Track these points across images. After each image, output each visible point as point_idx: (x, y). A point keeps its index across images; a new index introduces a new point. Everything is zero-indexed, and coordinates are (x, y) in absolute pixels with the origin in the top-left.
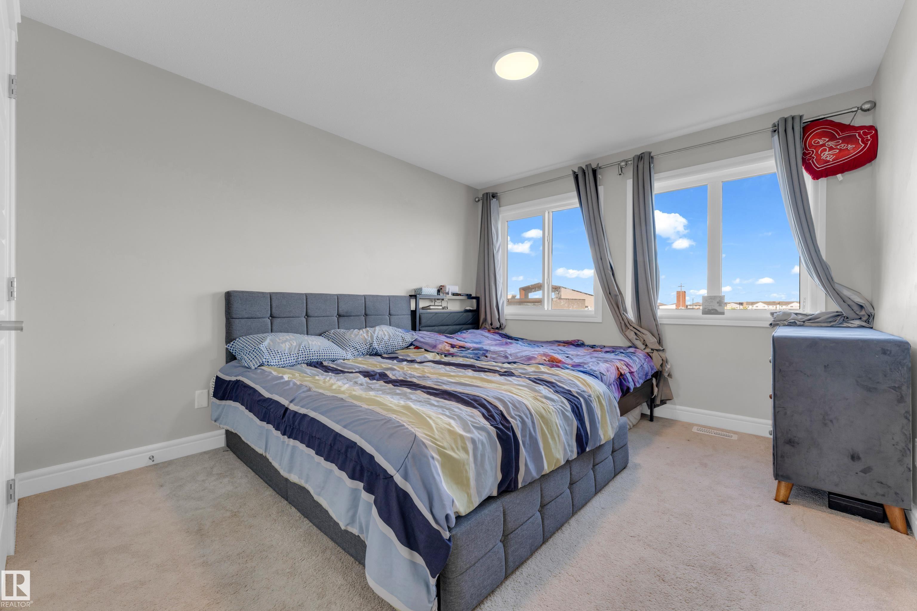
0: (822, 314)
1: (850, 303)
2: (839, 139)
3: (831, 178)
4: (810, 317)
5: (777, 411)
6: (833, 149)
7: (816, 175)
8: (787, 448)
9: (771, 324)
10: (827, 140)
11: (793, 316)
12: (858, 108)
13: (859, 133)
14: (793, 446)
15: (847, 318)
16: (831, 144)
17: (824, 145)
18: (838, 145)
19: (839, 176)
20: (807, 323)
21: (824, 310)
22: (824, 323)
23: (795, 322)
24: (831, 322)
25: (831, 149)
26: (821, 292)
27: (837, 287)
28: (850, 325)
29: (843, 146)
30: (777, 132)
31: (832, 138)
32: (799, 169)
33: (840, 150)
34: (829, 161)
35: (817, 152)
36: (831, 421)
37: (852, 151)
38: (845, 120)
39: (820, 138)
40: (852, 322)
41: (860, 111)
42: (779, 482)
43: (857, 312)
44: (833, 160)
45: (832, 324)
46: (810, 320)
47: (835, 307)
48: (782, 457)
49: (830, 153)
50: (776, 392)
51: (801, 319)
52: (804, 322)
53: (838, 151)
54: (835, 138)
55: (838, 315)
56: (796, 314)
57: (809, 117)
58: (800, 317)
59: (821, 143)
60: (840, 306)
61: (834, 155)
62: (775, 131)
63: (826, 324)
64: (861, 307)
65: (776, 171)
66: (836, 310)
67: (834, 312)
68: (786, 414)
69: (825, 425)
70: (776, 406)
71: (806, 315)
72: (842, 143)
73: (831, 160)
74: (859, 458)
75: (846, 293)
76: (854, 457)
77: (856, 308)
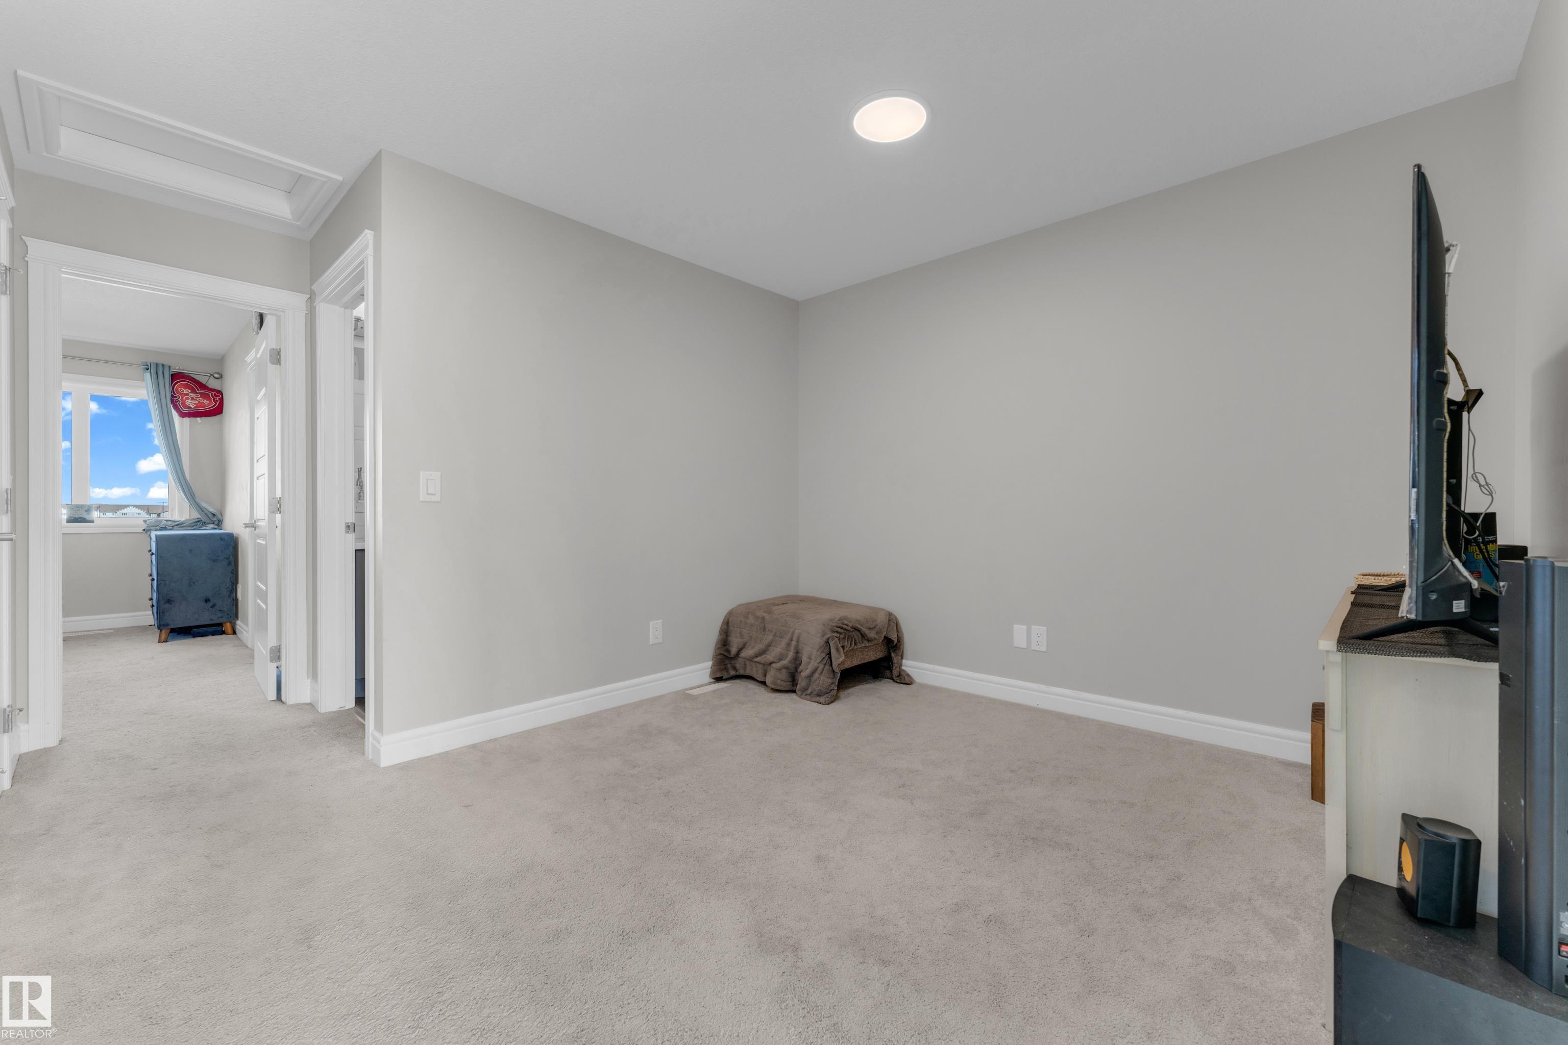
0: (187, 520)
1: (207, 512)
2: (198, 393)
3: (192, 419)
4: (178, 523)
5: (159, 583)
6: (194, 399)
7: (183, 415)
8: (167, 606)
9: (144, 530)
10: (190, 391)
11: (164, 522)
12: (211, 374)
13: (212, 394)
14: (171, 604)
15: (205, 523)
16: (193, 395)
17: (187, 394)
18: (198, 398)
19: (199, 419)
20: (175, 528)
21: (188, 518)
22: (188, 527)
23: (166, 527)
24: (193, 526)
25: (192, 399)
26: (186, 504)
27: (197, 500)
28: (206, 528)
29: (201, 400)
30: (149, 370)
31: (193, 391)
32: (169, 406)
33: (199, 402)
34: (191, 408)
35: (182, 398)
36: (194, 583)
37: (207, 405)
38: (203, 380)
39: (185, 389)
40: (208, 525)
41: (212, 376)
42: (161, 631)
43: (212, 519)
44: (194, 408)
45: (194, 527)
46: (177, 525)
47: (196, 515)
48: (163, 612)
49: (192, 401)
50: (159, 571)
51: (171, 524)
52: (173, 527)
53: (197, 402)
54: (196, 393)
55: (199, 521)
56: (167, 521)
57: (176, 369)
58: (170, 523)
59: (185, 393)
60: (200, 514)
61: (195, 404)
62: (148, 369)
63: (190, 528)
64: (214, 515)
65: (147, 398)
66: (197, 517)
67: (195, 519)
68: (165, 584)
69: (191, 585)
70: (159, 580)
71: (174, 521)
72: (200, 397)
73: (193, 407)
74: (209, 600)
75: (204, 505)
76: (207, 601)
77: (210, 516)
